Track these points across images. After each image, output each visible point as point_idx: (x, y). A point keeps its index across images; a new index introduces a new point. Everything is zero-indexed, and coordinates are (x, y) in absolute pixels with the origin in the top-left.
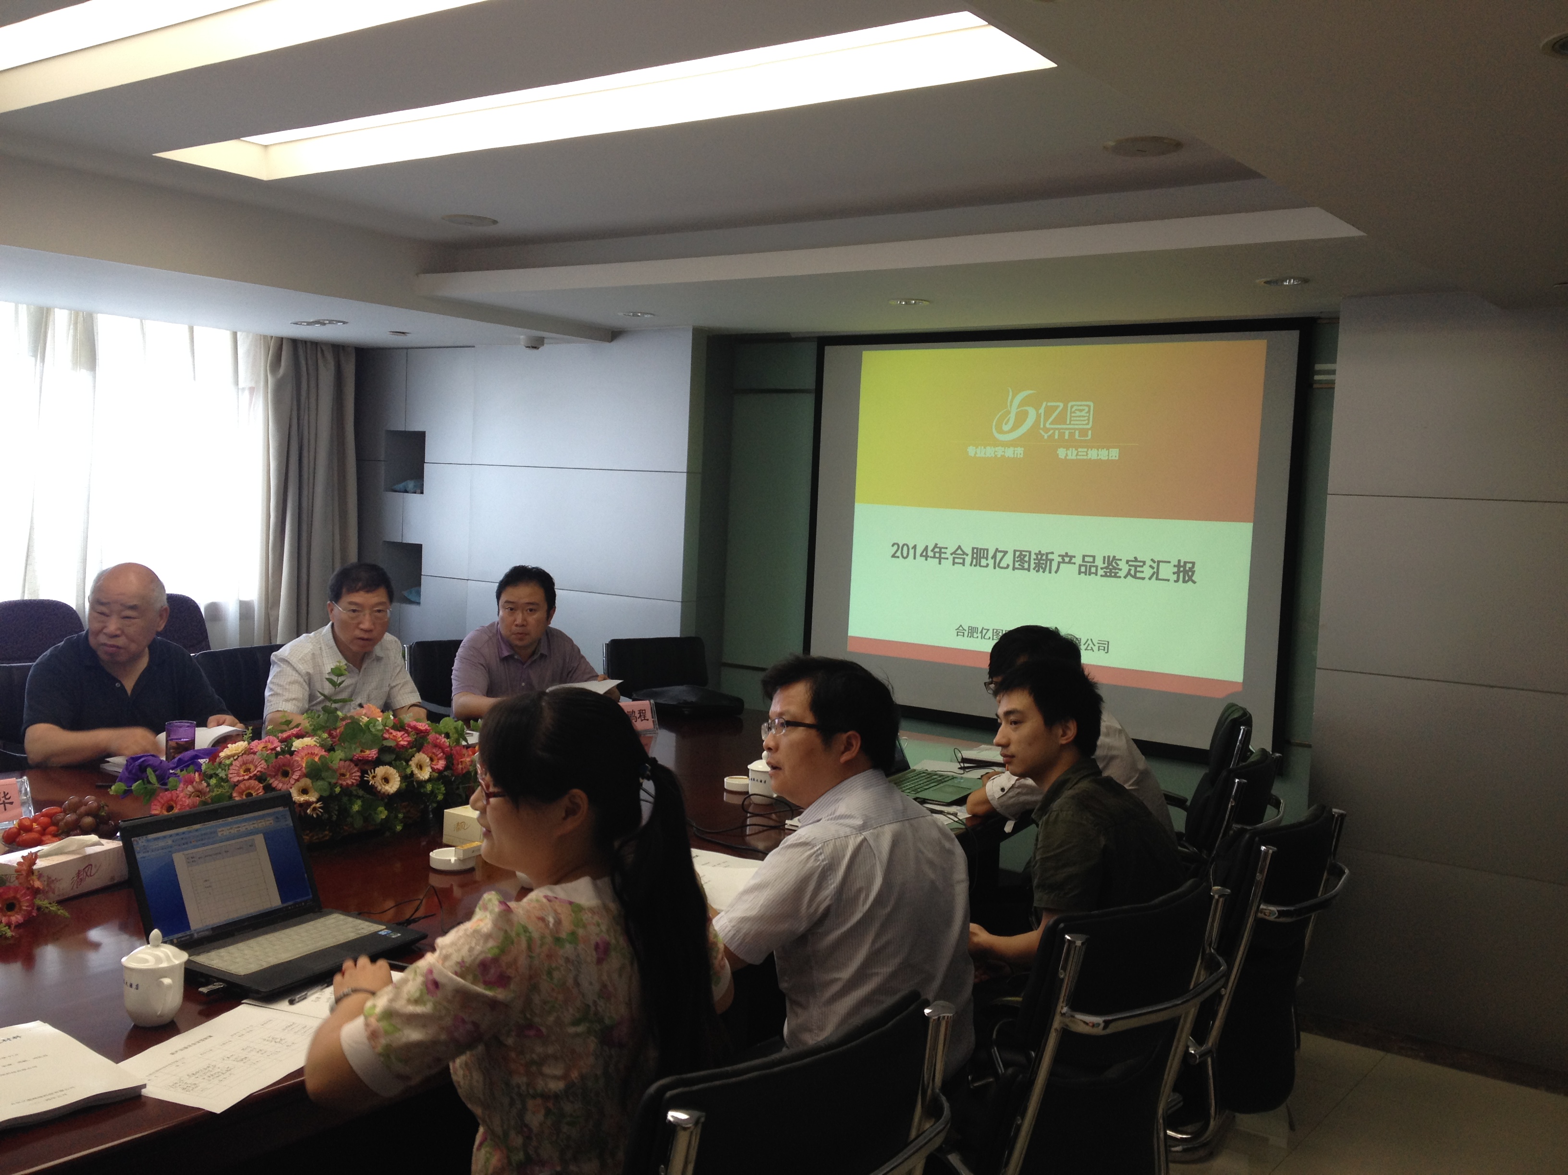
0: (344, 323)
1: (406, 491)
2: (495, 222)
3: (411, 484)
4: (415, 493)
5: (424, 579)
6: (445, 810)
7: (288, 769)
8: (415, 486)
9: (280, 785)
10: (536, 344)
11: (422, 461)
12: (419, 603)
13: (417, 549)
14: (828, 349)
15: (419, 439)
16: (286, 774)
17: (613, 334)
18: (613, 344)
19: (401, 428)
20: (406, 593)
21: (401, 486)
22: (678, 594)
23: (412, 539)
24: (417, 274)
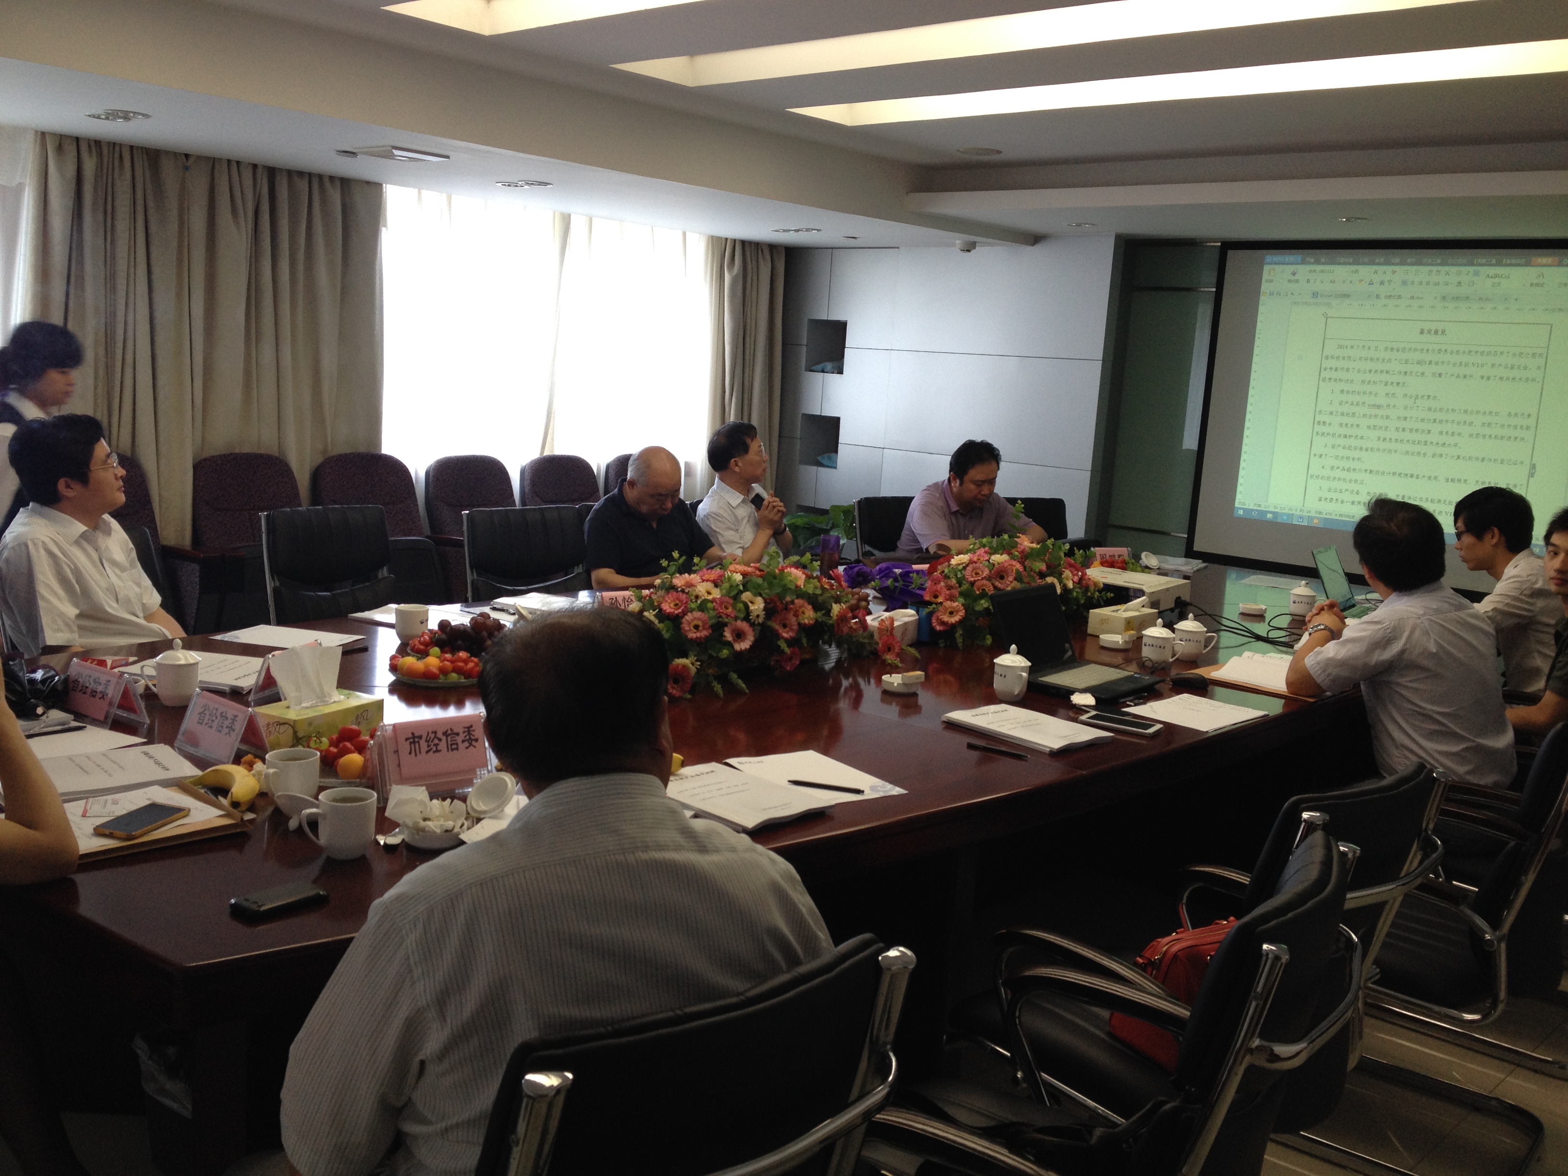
0: (818, 230)
1: (823, 371)
2: (999, 152)
3: (829, 366)
4: (833, 373)
5: (840, 447)
6: (1091, 611)
7: (1004, 574)
8: (833, 367)
9: (1000, 585)
10: (969, 248)
11: (844, 347)
12: (835, 468)
13: (835, 422)
14: (1230, 253)
15: (840, 328)
16: (1002, 578)
17: (1035, 239)
18: (1034, 247)
19: (824, 317)
20: (819, 458)
21: (819, 367)
22: (1088, 464)
23: (829, 412)
24: (907, 193)
